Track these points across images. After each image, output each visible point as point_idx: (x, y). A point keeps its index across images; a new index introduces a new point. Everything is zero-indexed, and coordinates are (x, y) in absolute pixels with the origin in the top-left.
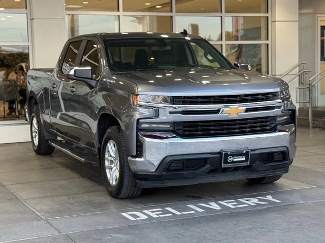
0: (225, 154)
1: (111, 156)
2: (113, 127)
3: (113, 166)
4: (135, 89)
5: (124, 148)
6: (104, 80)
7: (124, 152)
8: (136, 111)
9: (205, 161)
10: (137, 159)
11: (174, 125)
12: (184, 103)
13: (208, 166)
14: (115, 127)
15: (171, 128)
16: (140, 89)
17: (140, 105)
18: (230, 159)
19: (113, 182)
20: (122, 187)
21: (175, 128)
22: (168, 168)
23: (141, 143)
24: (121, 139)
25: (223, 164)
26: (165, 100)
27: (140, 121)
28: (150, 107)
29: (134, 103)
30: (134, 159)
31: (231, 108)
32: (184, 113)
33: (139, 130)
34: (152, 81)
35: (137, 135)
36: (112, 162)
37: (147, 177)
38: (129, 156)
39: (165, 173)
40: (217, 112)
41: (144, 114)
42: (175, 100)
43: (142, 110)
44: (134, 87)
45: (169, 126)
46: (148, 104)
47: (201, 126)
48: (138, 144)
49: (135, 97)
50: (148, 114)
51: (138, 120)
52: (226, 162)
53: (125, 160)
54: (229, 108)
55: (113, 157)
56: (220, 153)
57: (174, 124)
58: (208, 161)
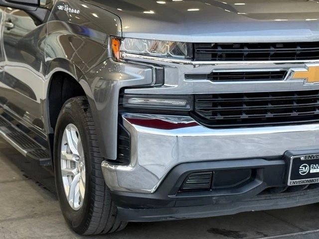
0: (294, 160)
1: (71, 153)
2: (75, 99)
3: (74, 171)
4: (116, 28)
5: (93, 142)
6: (61, 8)
7: (95, 149)
8: (117, 72)
9: (254, 172)
10: (120, 168)
11: (194, 101)
12: (215, 57)
13: (260, 183)
14: (78, 100)
15: (188, 107)
16: (126, 27)
17: (127, 60)
18: (303, 170)
19: (76, 204)
20: (90, 217)
21: (197, 108)
22: (181, 186)
23: (127, 135)
24: (89, 123)
25: (289, 180)
26: (176, 50)
27: (126, 91)
28: (148, 64)
29: (113, 54)
30: (113, 167)
31: (308, 68)
32: (216, 76)
33: (122, 109)
34: (152, 12)
35: (120, 120)
36: (73, 164)
37: (138, 203)
38: (104, 159)
39: (174, 196)
40: (280, 75)
41: (134, 78)
42: (197, 51)
43: (130, 70)
44: (115, 23)
45: (183, 103)
46: (142, 58)
47: (248, 104)
48: (122, 137)
49: (117, 42)
50: (142, 78)
51: (122, 90)
52: (296, 175)
53: (96, 166)
54: (305, 67)
55: (76, 155)
56: (284, 158)
57: (195, 98)
58: (261, 174)
